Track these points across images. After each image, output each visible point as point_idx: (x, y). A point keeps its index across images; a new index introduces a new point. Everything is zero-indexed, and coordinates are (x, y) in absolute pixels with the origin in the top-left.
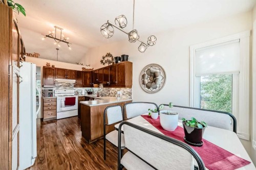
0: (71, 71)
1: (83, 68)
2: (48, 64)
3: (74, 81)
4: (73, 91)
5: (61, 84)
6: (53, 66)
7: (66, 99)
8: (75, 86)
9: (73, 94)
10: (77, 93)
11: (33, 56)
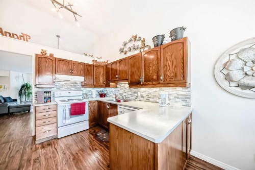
0: (78, 63)
1: (93, 61)
2: (44, 52)
3: (82, 79)
4: (81, 93)
5: (63, 83)
6: (51, 55)
7: (72, 105)
8: (83, 86)
9: (81, 98)
10: (86, 96)
11: (19, 38)
